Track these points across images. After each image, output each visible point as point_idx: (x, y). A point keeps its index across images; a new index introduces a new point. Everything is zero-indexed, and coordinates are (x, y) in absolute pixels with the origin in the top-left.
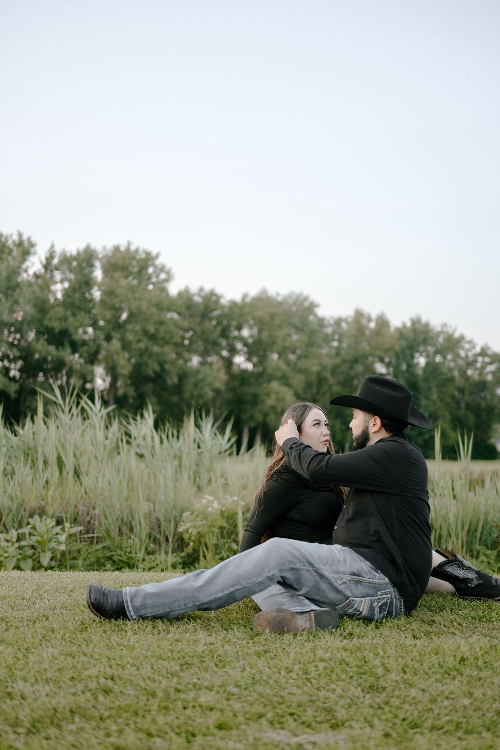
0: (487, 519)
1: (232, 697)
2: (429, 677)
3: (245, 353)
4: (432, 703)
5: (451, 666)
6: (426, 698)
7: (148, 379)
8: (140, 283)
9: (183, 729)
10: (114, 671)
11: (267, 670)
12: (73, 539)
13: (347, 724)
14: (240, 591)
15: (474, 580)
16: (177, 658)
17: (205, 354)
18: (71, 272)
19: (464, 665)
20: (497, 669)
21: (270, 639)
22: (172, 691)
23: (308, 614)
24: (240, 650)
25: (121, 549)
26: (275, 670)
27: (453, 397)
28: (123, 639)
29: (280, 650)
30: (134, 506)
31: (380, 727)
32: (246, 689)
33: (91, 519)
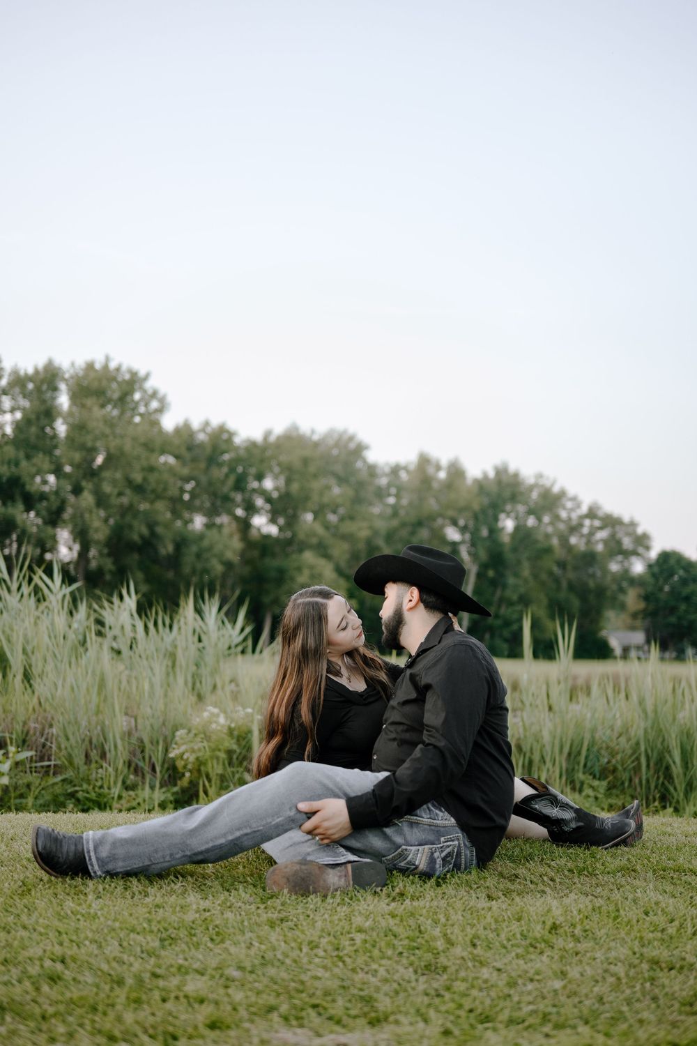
0: (593, 737)
1: (232, 983)
2: (508, 952)
3: (267, 512)
4: (511, 987)
5: (538, 935)
6: (502, 981)
7: (132, 547)
8: (122, 413)
9: (160, 1029)
10: (66, 950)
11: (283, 944)
12: (20, 768)
13: (391, 1018)
14: (249, 837)
15: (570, 820)
16: (155, 929)
17: (212, 513)
18: (24, 397)
19: (556, 934)
20: (600, 938)
21: (289, 902)
22: (146, 976)
23: (343, 867)
24: (246, 917)
25: (88, 782)
26: (293, 945)
27: (551, 573)
28: (80, 905)
29: (301, 917)
30: (107, 723)
31: (437, 1021)
32: (252, 972)
33: (47, 740)
